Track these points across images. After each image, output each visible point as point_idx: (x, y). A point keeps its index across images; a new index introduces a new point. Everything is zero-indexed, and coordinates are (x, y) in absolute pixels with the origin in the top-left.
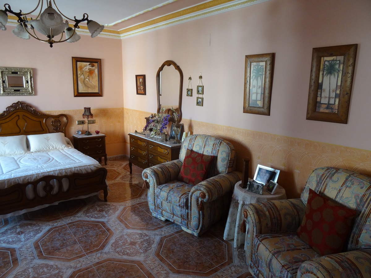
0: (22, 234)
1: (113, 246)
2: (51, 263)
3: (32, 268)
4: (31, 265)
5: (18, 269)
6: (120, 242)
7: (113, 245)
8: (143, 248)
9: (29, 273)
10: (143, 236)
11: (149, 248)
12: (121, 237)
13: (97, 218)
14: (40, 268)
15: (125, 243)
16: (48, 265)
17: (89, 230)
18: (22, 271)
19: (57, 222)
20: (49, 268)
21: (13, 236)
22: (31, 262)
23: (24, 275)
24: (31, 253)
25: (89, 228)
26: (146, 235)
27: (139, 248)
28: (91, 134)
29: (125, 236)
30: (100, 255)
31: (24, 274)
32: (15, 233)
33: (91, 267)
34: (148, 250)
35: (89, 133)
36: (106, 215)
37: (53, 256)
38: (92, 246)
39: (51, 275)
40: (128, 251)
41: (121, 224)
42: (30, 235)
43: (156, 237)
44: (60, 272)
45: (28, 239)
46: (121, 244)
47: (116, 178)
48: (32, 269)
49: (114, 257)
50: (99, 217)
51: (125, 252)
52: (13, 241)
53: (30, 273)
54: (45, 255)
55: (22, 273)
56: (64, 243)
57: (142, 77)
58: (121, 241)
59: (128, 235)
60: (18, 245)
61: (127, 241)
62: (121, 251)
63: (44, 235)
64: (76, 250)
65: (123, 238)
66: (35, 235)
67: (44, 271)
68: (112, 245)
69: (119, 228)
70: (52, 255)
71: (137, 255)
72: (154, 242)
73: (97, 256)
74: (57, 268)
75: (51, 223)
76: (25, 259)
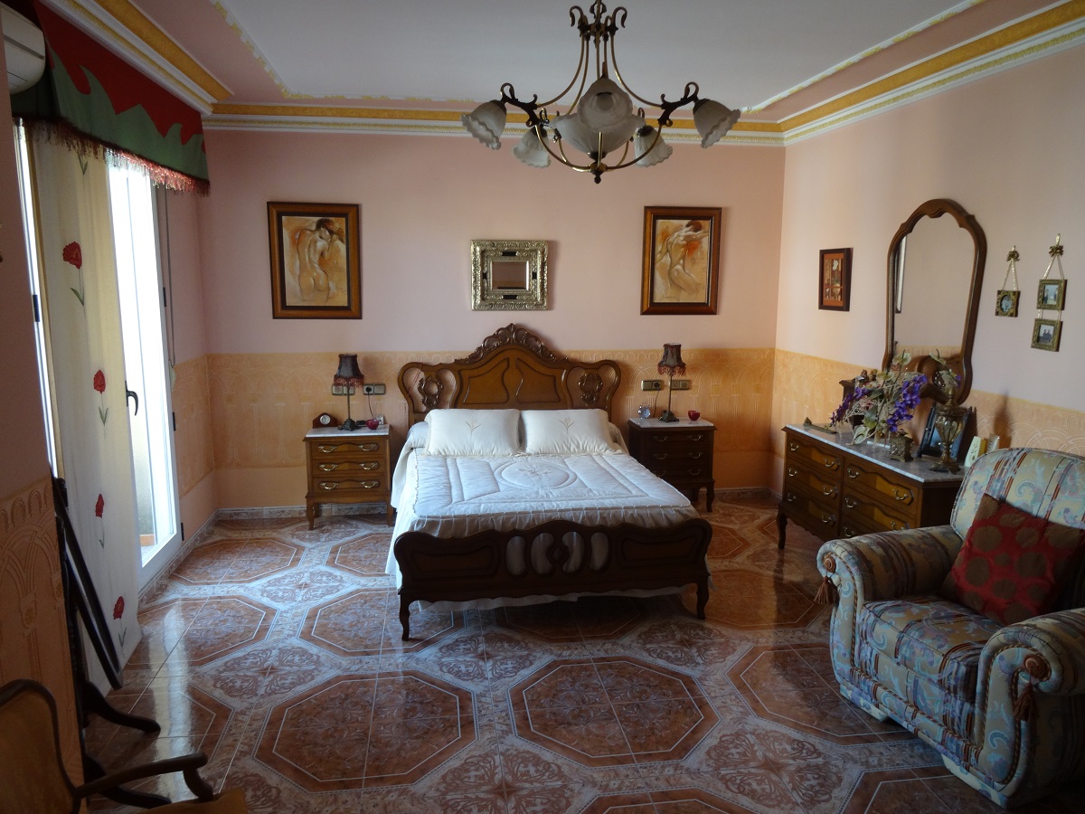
0: (488, 658)
1: (711, 758)
2: (548, 755)
3: (502, 754)
4: (502, 748)
5: (472, 747)
6: (733, 751)
7: (713, 754)
8: (804, 791)
9: (496, 767)
10: (804, 751)
11: (823, 795)
12: (737, 735)
13: (672, 662)
14: (520, 760)
15: (747, 756)
16: (540, 758)
17: (649, 690)
18: (480, 756)
19: (569, 648)
20: (541, 768)
21: (468, 659)
22: (502, 740)
23: (483, 767)
24: (504, 714)
25: (648, 686)
26: (816, 750)
27: (790, 786)
28: (676, 420)
29: (748, 736)
30: (672, 772)
31: (482, 764)
32: (474, 652)
33: (644, 799)
34: (819, 802)
35: (671, 417)
36: (699, 660)
37: (554, 737)
38: (653, 738)
39: (544, 789)
40: (755, 785)
41: (741, 697)
42: (506, 668)
43: (848, 766)
44: (565, 786)
45: (501, 676)
46: (737, 756)
47: (734, 555)
48: (502, 758)
49: (711, 790)
50: (676, 661)
51: (747, 787)
52: (468, 674)
53: (498, 767)
54: (534, 728)
55: (479, 762)
56: (581, 711)
57: (841, 256)
58: (736, 747)
59: (758, 736)
60: (477, 685)
61: (754, 753)
62: (732, 780)
63: (536, 676)
64: (609, 738)
65: (744, 741)
66: (516, 670)
67: (529, 771)
68: (708, 753)
69: (735, 708)
70: (550, 736)
71: (783, 805)
72: (840, 780)
73: (664, 773)
74: (560, 775)
75: (555, 648)
76: (490, 726)
